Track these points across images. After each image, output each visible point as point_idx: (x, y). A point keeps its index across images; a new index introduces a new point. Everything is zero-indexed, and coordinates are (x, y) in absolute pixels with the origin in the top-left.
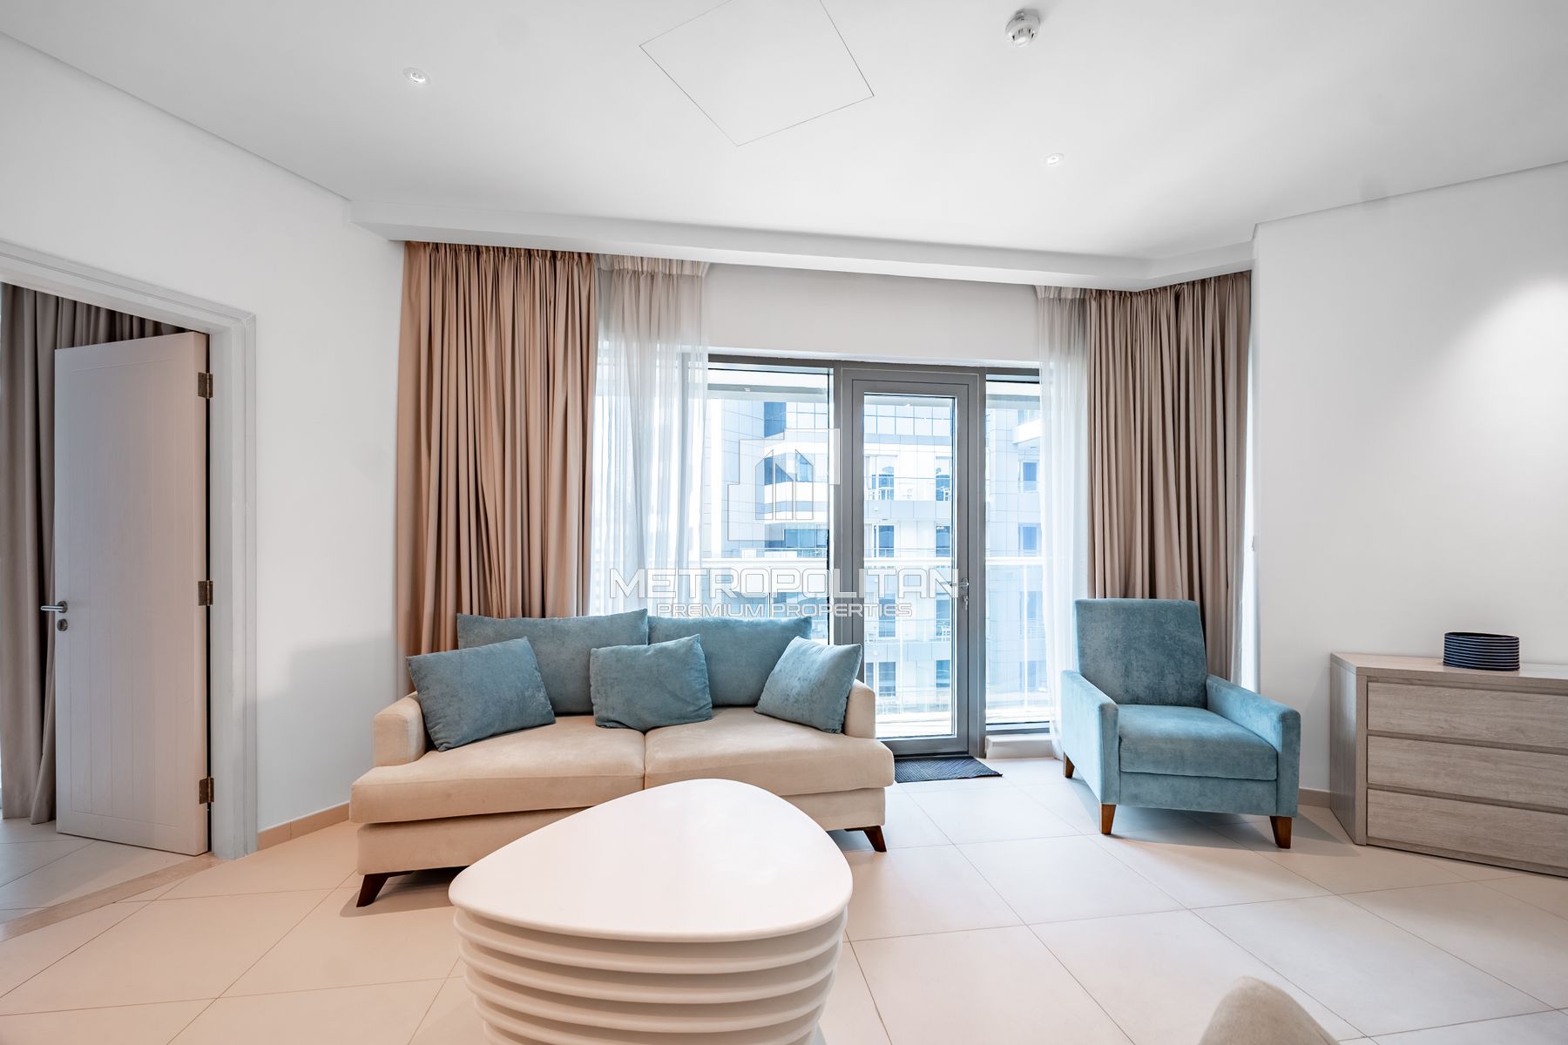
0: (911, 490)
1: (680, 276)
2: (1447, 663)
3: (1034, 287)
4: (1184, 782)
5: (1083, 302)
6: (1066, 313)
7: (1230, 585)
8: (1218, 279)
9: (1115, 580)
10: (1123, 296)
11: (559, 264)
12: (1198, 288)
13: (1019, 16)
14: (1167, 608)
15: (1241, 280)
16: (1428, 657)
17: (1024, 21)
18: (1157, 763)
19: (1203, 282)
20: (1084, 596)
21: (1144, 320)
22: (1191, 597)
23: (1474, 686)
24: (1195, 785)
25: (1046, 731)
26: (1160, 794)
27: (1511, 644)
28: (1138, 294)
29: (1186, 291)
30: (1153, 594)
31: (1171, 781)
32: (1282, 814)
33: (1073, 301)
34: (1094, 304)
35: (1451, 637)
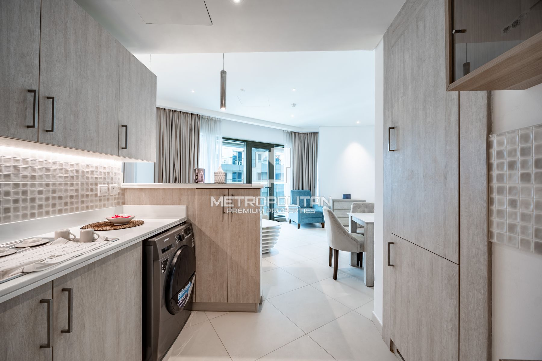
0: (225, 161)
1: (217, 120)
2: (343, 199)
3: (283, 130)
4: (310, 218)
5: (292, 133)
6: (289, 135)
7: (315, 187)
8: (313, 133)
9: (297, 187)
10: (299, 133)
11: (193, 116)
12: (310, 134)
13: (294, 104)
14: (306, 191)
15: (316, 134)
16: (341, 197)
17: (294, 105)
18: (306, 216)
19: (311, 133)
20: (292, 190)
21: (302, 138)
22: (309, 189)
23: (346, 201)
24: (311, 219)
25: (285, 216)
26: (306, 221)
27: (350, 195)
28: (301, 133)
29: (309, 134)
30: (303, 189)
31: (308, 219)
32: (323, 222)
33: (290, 133)
34: (294, 134)
35: (343, 194)
